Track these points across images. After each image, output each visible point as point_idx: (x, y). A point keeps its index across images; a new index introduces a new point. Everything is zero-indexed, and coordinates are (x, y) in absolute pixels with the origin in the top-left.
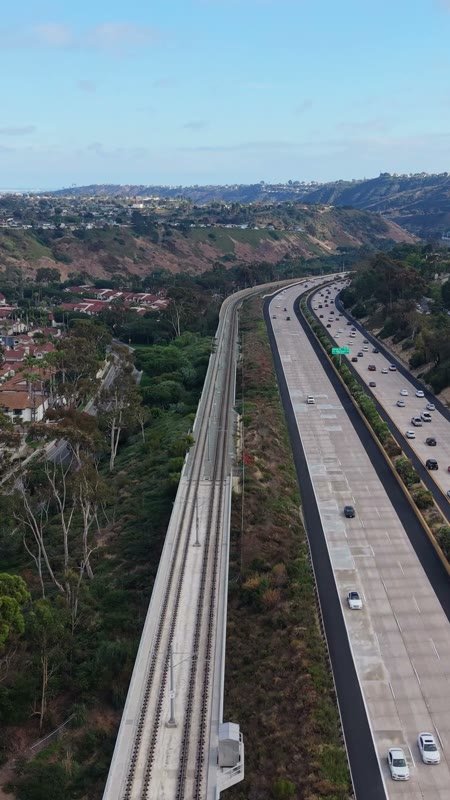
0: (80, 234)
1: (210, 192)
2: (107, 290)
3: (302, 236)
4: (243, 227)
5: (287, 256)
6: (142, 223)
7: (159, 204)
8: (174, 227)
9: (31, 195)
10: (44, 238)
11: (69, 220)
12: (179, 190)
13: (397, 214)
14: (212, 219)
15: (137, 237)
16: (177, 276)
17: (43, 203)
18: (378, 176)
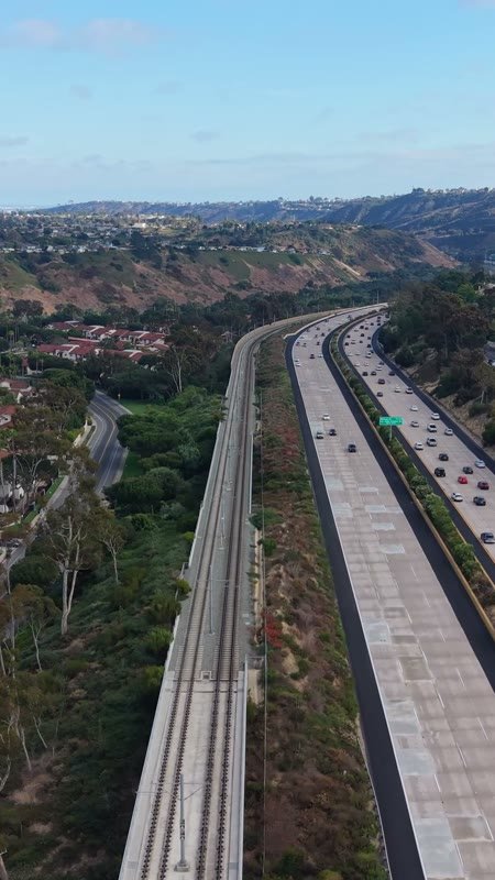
0: (71, 258)
1: (222, 209)
2: (97, 327)
3: (327, 261)
4: (260, 250)
5: (310, 284)
6: (143, 246)
7: (164, 224)
8: (181, 250)
9: (20, 213)
10: (29, 264)
11: (59, 242)
12: (187, 207)
13: (432, 235)
14: (224, 240)
15: (138, 262)
16: (183, 308)
17: (32, 222)
18: (410, 192)
